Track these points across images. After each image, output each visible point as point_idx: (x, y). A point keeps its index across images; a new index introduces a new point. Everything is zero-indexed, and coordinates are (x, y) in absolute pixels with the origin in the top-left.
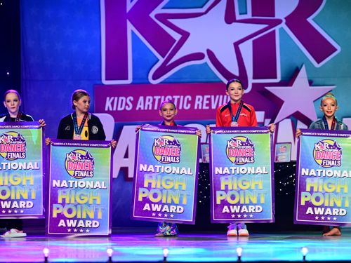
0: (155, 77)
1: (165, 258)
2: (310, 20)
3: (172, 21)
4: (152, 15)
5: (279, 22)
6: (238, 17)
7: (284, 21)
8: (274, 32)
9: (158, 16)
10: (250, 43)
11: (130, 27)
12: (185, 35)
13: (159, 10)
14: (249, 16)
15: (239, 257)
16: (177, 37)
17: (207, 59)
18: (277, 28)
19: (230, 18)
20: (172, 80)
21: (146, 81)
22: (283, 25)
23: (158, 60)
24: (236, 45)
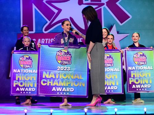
2: (117, 3)
4: (44, 1)
6: (85, 2)
8: (101, 8)
9: (47, 2)
14: (89, 1)
16: (56, 11)
22: (105, 6)
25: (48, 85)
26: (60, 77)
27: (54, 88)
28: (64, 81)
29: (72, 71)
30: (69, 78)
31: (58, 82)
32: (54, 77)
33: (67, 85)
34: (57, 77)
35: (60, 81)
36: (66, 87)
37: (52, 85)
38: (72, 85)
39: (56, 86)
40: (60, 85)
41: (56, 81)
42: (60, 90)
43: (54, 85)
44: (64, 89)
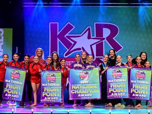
0: (66, 56)
1: (68, 112)
2: (114, 38)
3: (72, 38)
4: (65, 36)
5: (104, 39)
6: (92, 37)
7: (106, 39)
8: (103, 42)
9: (67, 37)
10: (95, 45)
11: (58, 40)
12: (75, 43)
13: (67, 35)
14: (95, 37)
15: (91, 113)
16: (73, 43)
17: (82, 50)
18: (104, 41)
19: (89, 37)
20: (71, 56)
21: (63, 56)
22: (105, 40)
23: (67, 50)
24: (91, 46)
25: (76, 93)
26: (83, 88)
27: (79, 95)
28: (85, 90)
29: (90, 83)
30: (88, 88)
31: (82, 91)
32: (79, 88)
33: (87, 92)
34: (81, 88)
35: (83, 90)
36: (87, 94)
37: (78, 93)
38: (90, 92)
39: (80, 94)
40: (83, 93)
41: (80, 90)
42: (83, 96)
43: (79, 93)
44: (86, 95)
